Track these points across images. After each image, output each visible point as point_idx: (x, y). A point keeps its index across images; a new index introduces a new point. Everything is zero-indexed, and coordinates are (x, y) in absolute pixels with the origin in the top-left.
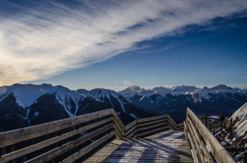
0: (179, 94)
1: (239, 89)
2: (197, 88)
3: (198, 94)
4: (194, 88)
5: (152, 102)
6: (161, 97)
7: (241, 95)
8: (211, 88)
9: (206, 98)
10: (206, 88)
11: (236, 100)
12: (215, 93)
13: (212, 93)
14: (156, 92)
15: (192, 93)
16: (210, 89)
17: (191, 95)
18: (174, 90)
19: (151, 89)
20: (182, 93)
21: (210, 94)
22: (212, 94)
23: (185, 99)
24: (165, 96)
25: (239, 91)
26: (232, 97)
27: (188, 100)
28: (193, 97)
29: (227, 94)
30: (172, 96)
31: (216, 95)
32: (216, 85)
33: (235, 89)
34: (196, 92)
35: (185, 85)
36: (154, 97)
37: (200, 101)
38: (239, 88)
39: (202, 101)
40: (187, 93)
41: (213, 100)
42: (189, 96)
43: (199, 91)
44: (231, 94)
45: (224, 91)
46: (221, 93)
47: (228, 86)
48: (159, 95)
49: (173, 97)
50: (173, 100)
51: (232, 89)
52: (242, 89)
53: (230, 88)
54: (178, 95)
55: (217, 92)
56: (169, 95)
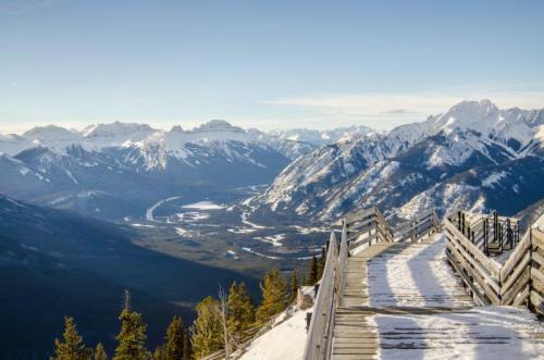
0: (106, 145)
1: (259, 133)
2: (154, 131)
3: (158, 147)
4: (146, 129)
5: (24, 171)
6: (54, 155)
7: (265, 148)
8: (191, 128)
9: (177, 156)
10: (177, 129)
11: (253, 161)
12: (202, 142)
13: (193, 142)
14: (36, 142)
15: (140, 144)
16: (188, 132)
17: (138, 149)
18: (89, 137)
19: (20, 134)
20: (114, 144)
21: (188, 146)
22: (195, 146)
23: (121, 159)
24: (64, 153)
25: (261, 137)
26: (242, 151)
27: (129, 163)
28: (143, 153)
29: (233, 145)
30: (83, 151)
31: (205, 149)
32: (205, 123)
33: (250, 131)
34: (151, 139)
35: (121, 121)
36: (28, 157)
37: (164, 164)
38: (261, 130)
39: (168, 164)
40: (127, 144)
41: (197, 162)
42: (134, 151)
43: (159, 138)
44: (243, 145)
45: (224, 137)
46: (217, 143)
47: (233, 124)
48: (46, 150)
49: (85, 156)
50: (87, 165)
51: (244, 131)
52: (267, 131)
53: (238, 130)
54: (103, 149)
55: (206, 140)
56: (75, 151)
